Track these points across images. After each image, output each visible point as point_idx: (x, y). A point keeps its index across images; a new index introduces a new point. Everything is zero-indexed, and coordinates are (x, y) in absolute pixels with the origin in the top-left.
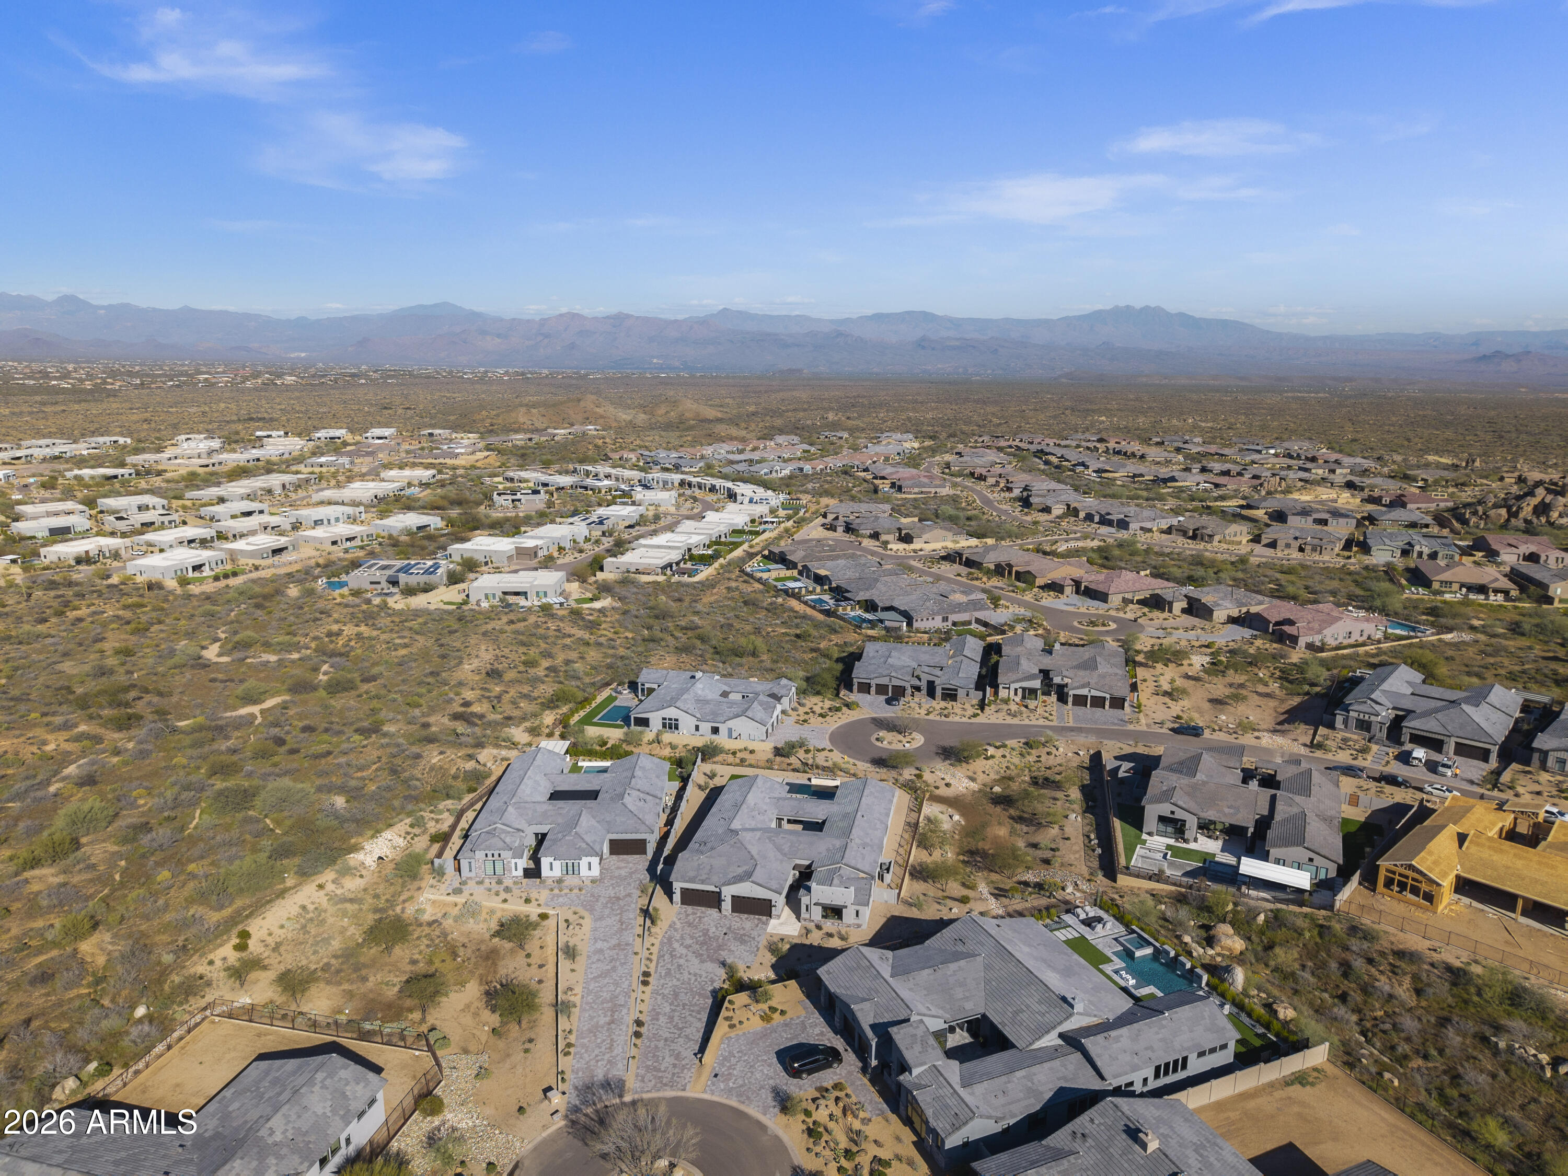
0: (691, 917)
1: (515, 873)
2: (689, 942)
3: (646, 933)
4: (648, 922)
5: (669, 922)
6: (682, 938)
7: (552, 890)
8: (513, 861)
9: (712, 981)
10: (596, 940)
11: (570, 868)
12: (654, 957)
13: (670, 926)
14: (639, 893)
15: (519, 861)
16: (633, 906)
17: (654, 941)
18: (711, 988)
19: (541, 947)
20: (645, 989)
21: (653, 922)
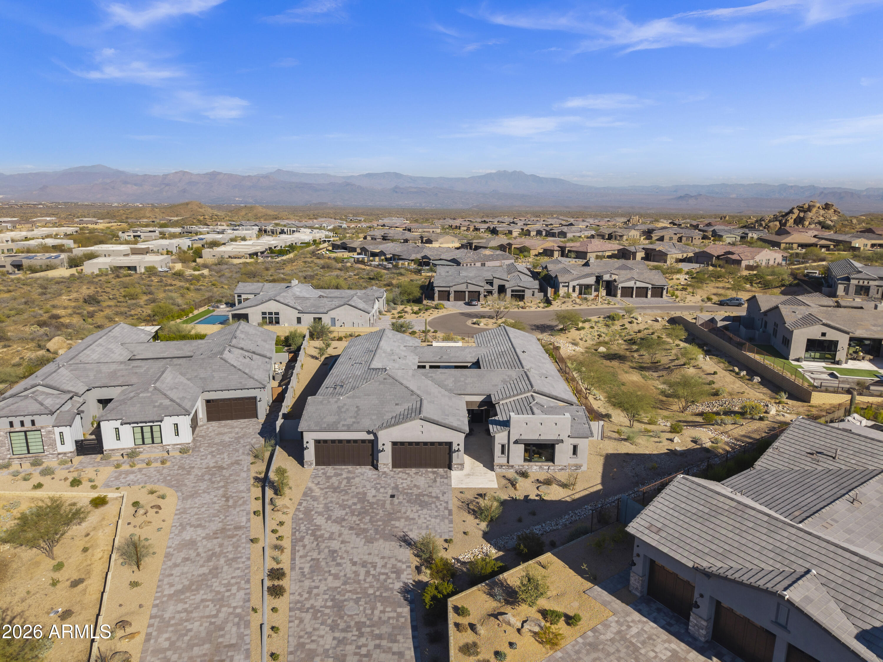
0: (334, 480)
1: (61, 449)
2: (338, 513)
3: (268, 507)
4: (269, 493)
5: (302, 489)
6: (327, 508)
7: (118, 466)
8: (57, 430)
9: (398, 573)
10: (183, 527)
11: (148, 435)
12: (286, 543)
13: (305, 494)
14: (251, 459)
15: (66, 430)
16: (244, 475)
17: (283, 518)
18: (398, 585)
19: (85, 550)
20: (277, 602)
21: (277, 491)
